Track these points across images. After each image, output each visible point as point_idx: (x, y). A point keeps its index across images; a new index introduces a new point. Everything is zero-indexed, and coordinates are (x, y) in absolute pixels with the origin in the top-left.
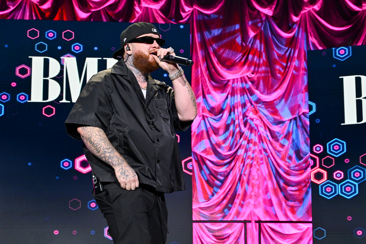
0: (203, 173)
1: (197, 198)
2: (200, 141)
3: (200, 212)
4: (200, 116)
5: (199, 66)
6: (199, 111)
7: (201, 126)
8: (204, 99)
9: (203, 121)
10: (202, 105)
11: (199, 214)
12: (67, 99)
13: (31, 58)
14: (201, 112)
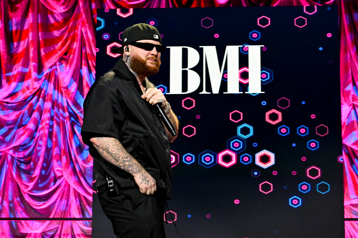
0: (355, 168)
1: (347, 194)
2: (351, 132)
3: (351, 209)
4: (350, 105)
5: (349, 51)
6: (349, 99)
7: (351, 116)
8: (354, 87)
9: (353, 111)
10: (352, 93)
11: (350, 211)
12: (207, 91)
13: (169, 48)
14: (351, 100)
